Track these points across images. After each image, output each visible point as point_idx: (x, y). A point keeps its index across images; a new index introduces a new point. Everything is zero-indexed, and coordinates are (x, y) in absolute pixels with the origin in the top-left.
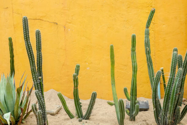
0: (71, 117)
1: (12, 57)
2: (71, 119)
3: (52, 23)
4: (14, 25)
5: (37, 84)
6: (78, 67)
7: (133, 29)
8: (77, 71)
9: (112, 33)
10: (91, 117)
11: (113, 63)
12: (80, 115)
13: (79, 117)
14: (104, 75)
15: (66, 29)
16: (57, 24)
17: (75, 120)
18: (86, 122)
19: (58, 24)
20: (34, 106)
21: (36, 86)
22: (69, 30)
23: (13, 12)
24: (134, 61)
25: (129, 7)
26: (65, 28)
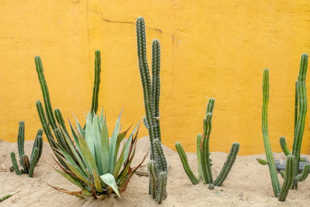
0: (195, 181)
1: (97, 82)
2: (194, 184)
3: (153, 29)
4: (88, 31)
5: (154, 128)
6: (212, 102)
7: (284, 44)
8: (211, 109)
9: (250, 50)
10: (225, 182)
11: (266, 97)
12: (209, 179)
13: (207, 182)
14: (232, 115)
15: (175, 41)
16: (161, 31)
17: (202, 187)
18: (222, 190)
19: (163, 31)
20: (153, 165)
21: (153, 132)
22: (181, 42)
23: (87, 9)
24: (303, 96)
25: (279, 11)
26: (173, 38)
